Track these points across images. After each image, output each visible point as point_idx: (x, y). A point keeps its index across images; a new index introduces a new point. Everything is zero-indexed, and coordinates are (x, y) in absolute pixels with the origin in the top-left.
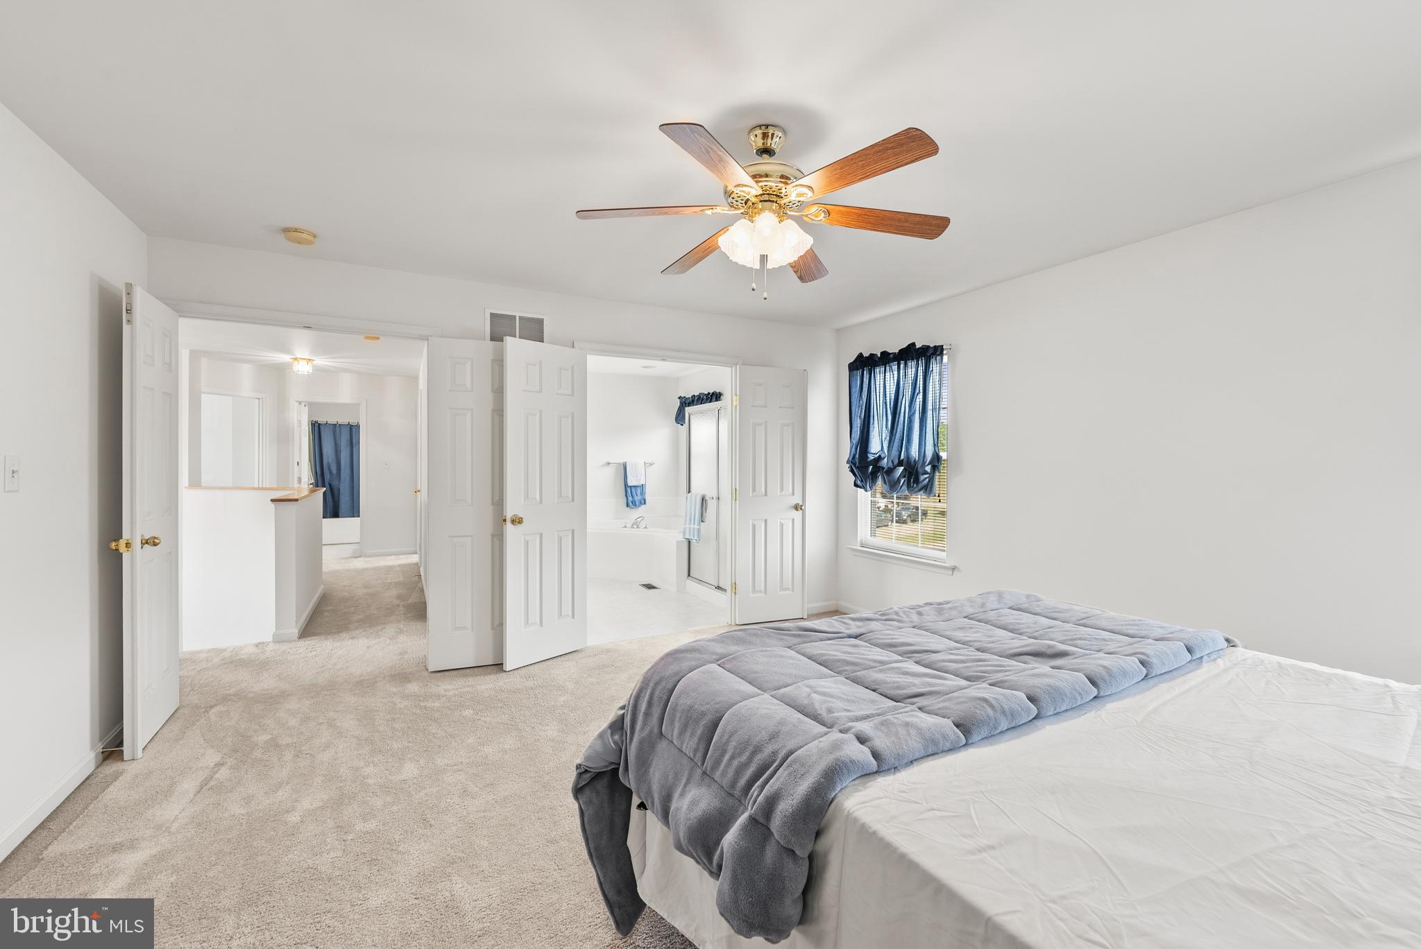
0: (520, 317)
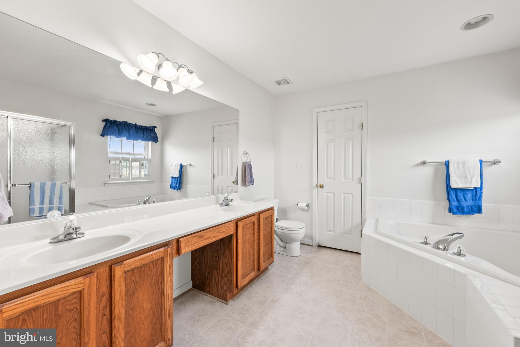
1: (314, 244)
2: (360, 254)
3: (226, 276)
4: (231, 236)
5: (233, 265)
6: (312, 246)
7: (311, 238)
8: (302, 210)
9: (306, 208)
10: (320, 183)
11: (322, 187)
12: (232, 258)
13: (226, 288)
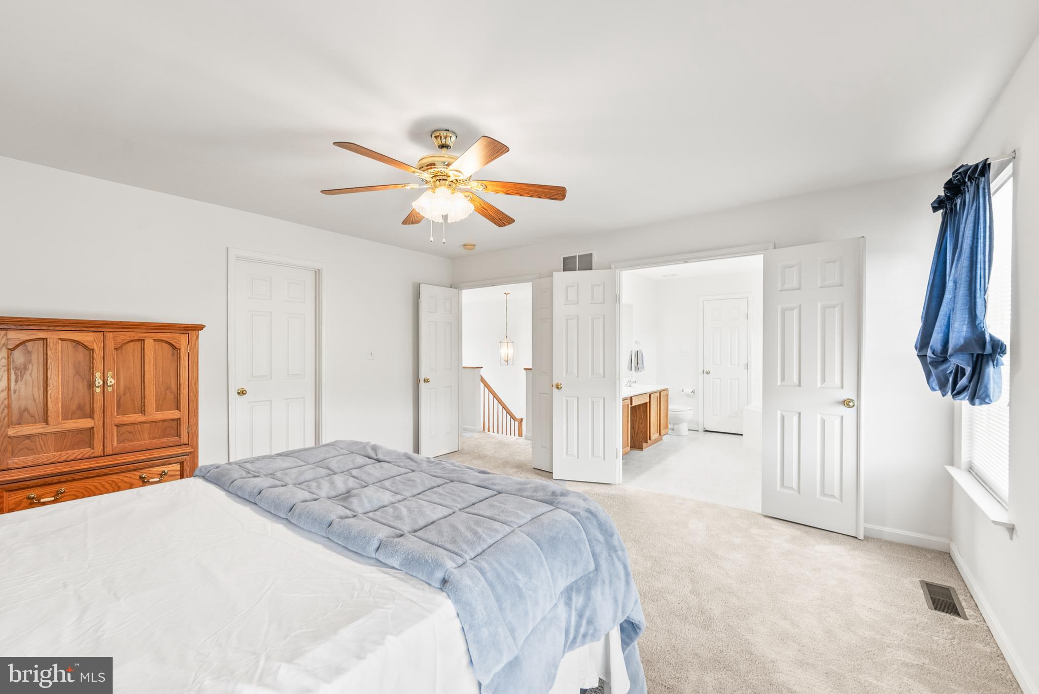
0: (579, 256)
1: (701, 429)
2: (742, 435)
3: (641, 432)
4: (646, 404)
5: (647, 424)
6: (698, 431)
7: (698, 424)
8: (688, 395)
9: (692, 394)
10: (706, 369)
11: (708, 373)
12: (646, 419)
13: (641, 440)
